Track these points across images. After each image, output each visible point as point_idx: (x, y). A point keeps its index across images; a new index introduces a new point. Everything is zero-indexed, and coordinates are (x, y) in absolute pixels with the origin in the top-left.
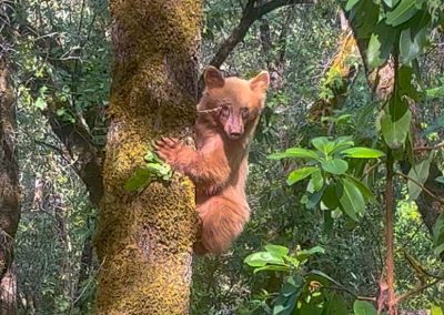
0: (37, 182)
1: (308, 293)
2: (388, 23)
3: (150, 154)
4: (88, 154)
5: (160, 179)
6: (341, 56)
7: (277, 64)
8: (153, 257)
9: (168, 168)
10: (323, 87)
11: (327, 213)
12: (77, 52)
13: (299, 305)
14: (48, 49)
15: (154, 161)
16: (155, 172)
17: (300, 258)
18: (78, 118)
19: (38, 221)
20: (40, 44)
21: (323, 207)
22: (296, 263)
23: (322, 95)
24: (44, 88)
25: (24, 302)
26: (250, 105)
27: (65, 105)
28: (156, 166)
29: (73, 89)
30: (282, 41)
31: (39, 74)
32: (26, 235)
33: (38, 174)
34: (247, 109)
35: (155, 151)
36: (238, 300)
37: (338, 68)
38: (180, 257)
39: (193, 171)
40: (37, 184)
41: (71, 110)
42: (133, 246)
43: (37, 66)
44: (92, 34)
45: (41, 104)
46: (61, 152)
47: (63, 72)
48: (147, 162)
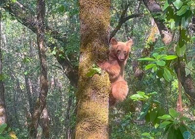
0: (52, 79)
1: (152, 108)
2: (177, 15)
3: (94, 64)
4: (70, 69)
5: (98, 73)
6: (151, 34)
7: (130, 37)
8: (96, 99)
9: (100, 69)
10: (146, 44)
11: (159, 79)
12: (65, 35)
13: (149, 111)
14: (55, 35)
15: (96, 67)
16: (95, 70)
17: (149, 96)
18: (66, 57)
19: (53, 92)
20: (53, 33)
21: (157, 77)
22: (147, 97)
23: (146, 47)
24: (55, 48)
25: (49, 119)
26: (126, 50)
27: (62, 53)
28: (96, 69)
29: (64, 47)
30: (132, 30)
31: (53, 43)
32: (50, 97)
33: (53, 77)
34: (125, 52)
35: (96, 64)
36: (121, 116)
37: (151, 38)
38: (105, 99)
39: (108, 70)
40: (52, 80)
41: (63, 54)
42: (89, 96)
43: (52, 40)
44: (70, 29)
45: (54, 53)
46: (61, 69)
47: (61, 42)
48: (93, 67)
